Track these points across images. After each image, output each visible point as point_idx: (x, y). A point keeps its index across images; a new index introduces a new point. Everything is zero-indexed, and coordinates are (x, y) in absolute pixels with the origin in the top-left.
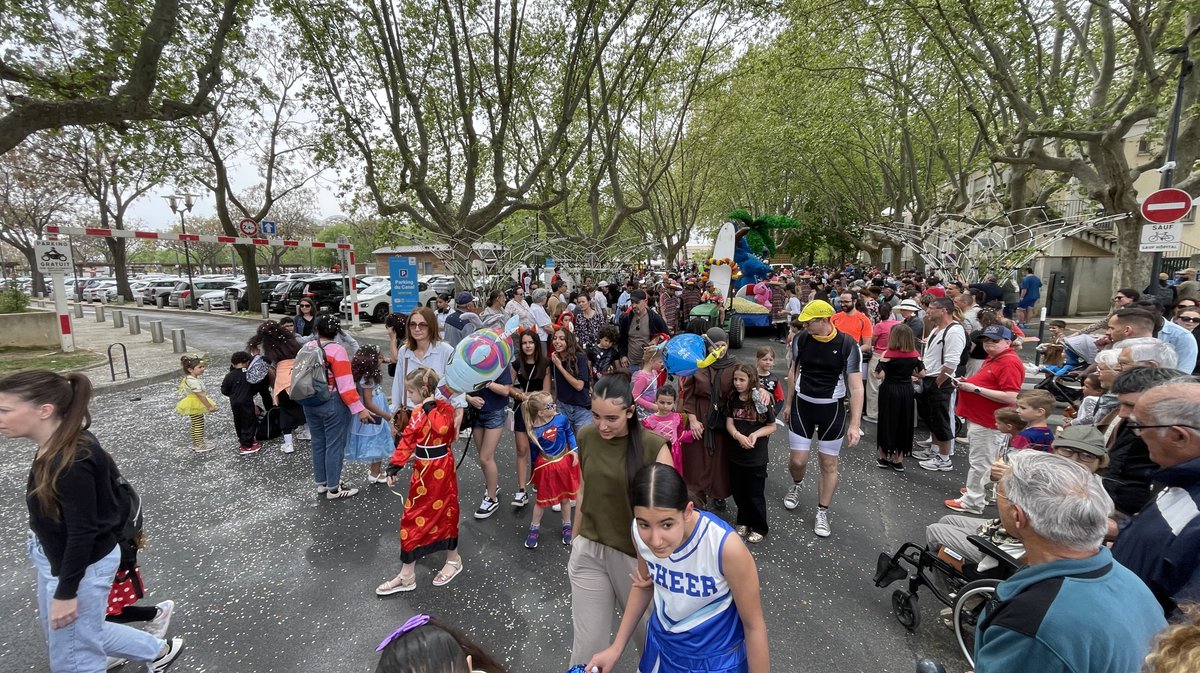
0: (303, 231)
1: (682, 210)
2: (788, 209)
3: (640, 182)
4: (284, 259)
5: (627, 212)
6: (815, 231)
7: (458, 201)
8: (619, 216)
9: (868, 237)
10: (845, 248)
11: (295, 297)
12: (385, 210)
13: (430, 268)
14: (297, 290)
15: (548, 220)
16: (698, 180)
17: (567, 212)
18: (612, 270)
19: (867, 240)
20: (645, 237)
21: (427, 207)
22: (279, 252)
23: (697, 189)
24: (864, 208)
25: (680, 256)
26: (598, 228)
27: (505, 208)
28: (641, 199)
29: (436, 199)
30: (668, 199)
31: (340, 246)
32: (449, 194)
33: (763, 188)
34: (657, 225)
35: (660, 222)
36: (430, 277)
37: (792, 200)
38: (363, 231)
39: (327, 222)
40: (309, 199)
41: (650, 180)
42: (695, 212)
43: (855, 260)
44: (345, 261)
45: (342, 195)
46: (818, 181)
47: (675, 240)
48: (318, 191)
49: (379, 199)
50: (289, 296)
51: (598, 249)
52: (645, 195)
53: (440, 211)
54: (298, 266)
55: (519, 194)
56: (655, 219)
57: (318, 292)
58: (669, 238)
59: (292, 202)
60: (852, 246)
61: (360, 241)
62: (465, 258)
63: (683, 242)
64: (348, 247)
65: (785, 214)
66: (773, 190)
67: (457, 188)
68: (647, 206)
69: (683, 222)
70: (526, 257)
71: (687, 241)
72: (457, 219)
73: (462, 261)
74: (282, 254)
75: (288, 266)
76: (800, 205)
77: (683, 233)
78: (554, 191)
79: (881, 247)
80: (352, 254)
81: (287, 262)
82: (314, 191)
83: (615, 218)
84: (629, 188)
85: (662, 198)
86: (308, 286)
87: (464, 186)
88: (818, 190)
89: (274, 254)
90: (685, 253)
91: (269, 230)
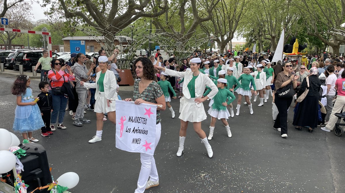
0: (24, 27)
1: (230, 21)
2: (288, 22)
3: (207, 5)
4: (14, 41)
5: (200, 21)
6: (303, 35)
7: (108, 12)
8: (195, 23)
9: (332, 39)
10: (319, 45)
11: (19, 60)
12: (68, 15)
13: (93, 49)
14: (20, 57)
15: (157, 24)
16: (239, 5)
17: (167, 20)
18: (190, 52)
19: (332, 40)
20: (209, 35)
21: (91, 14)
22: (11, 38)
23: (238, 10)
24: (331, 22)
25: (228, 47)
26: (184, 30)
27: (134, 16)
28: (208, 14)
29: (96, 10)
30: (223, 15)
31: (43, 33)
32: (104, 8)
33: (275, 10)
34: (216, 29)
35: (218, 28)
36: (93, 53)
37: (291, 17)
38: (56, 27)
39: (38, 23)
40: (28, 9)
41: (213, 4)
42: (237, 22)
43: (324, 51)
44: (46, 42)
45: (45, 5)
46: (306, 7)
47: (226, 38)
48: (32, 4)
49: (65, 9)
50: (15, 60)
51: (183, 40)
52: (210, 12)
53: (98, 16)
54: (21, 46)
55: (141, 8)
56: (215, 26)
57: (32, 59)
58: (222, 37)
59: (18, 10)
60: (323, 44)
61: (55, 33)
62: (111, 42)
63: (230, 38)
64: (48, 34)
65: (287, 25)
66: (281, 11)
67: (108, 5)
68: (210, 18)
69: (230, 28)
70: (144, 43)
71: (232, 38)
72: (108, 21)
73: (110, 44)
74: (13, 38)
75: (16, 46)
76: (295, 20)
77: (230, 34)
78: (160, 7)
79: (339, 44)
80: (50, 38)
81: (16, 43)
82: (30, 4)
83: (193, 24)
84: (201, 9)
85: (219, 14)
86: (26, 55)
87: (111, 4)
88: (305, 12)
89: (9, 39)
90: (231, 45)
91: (5, 23)
